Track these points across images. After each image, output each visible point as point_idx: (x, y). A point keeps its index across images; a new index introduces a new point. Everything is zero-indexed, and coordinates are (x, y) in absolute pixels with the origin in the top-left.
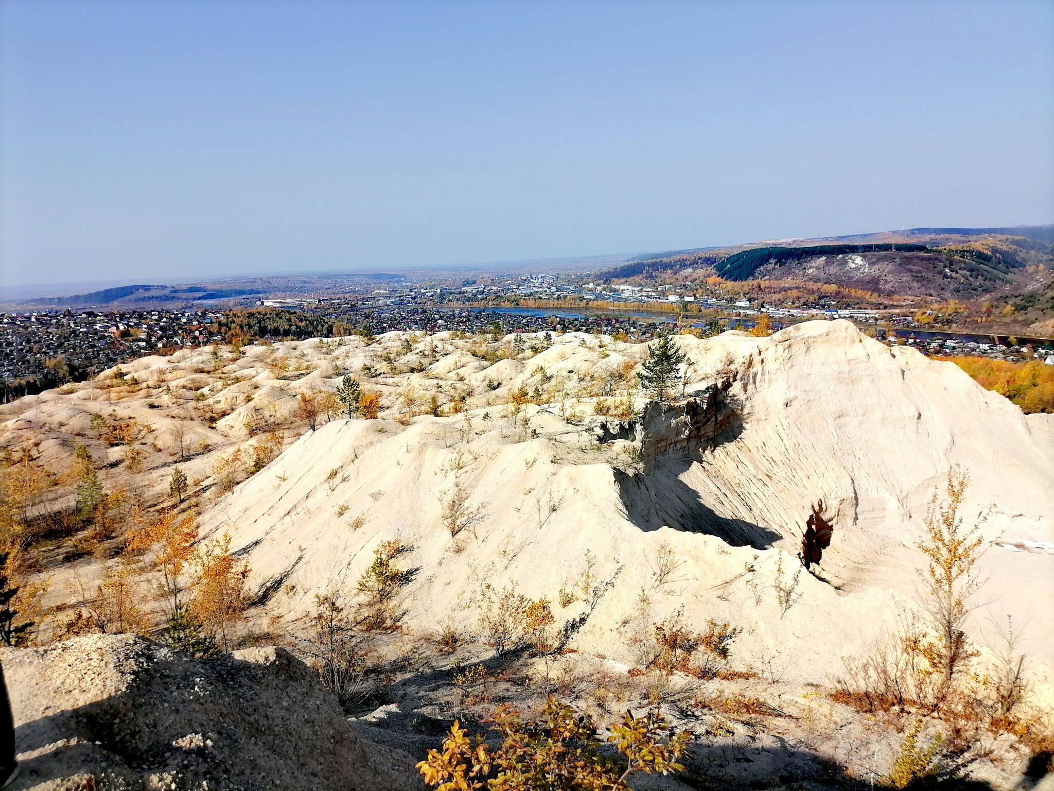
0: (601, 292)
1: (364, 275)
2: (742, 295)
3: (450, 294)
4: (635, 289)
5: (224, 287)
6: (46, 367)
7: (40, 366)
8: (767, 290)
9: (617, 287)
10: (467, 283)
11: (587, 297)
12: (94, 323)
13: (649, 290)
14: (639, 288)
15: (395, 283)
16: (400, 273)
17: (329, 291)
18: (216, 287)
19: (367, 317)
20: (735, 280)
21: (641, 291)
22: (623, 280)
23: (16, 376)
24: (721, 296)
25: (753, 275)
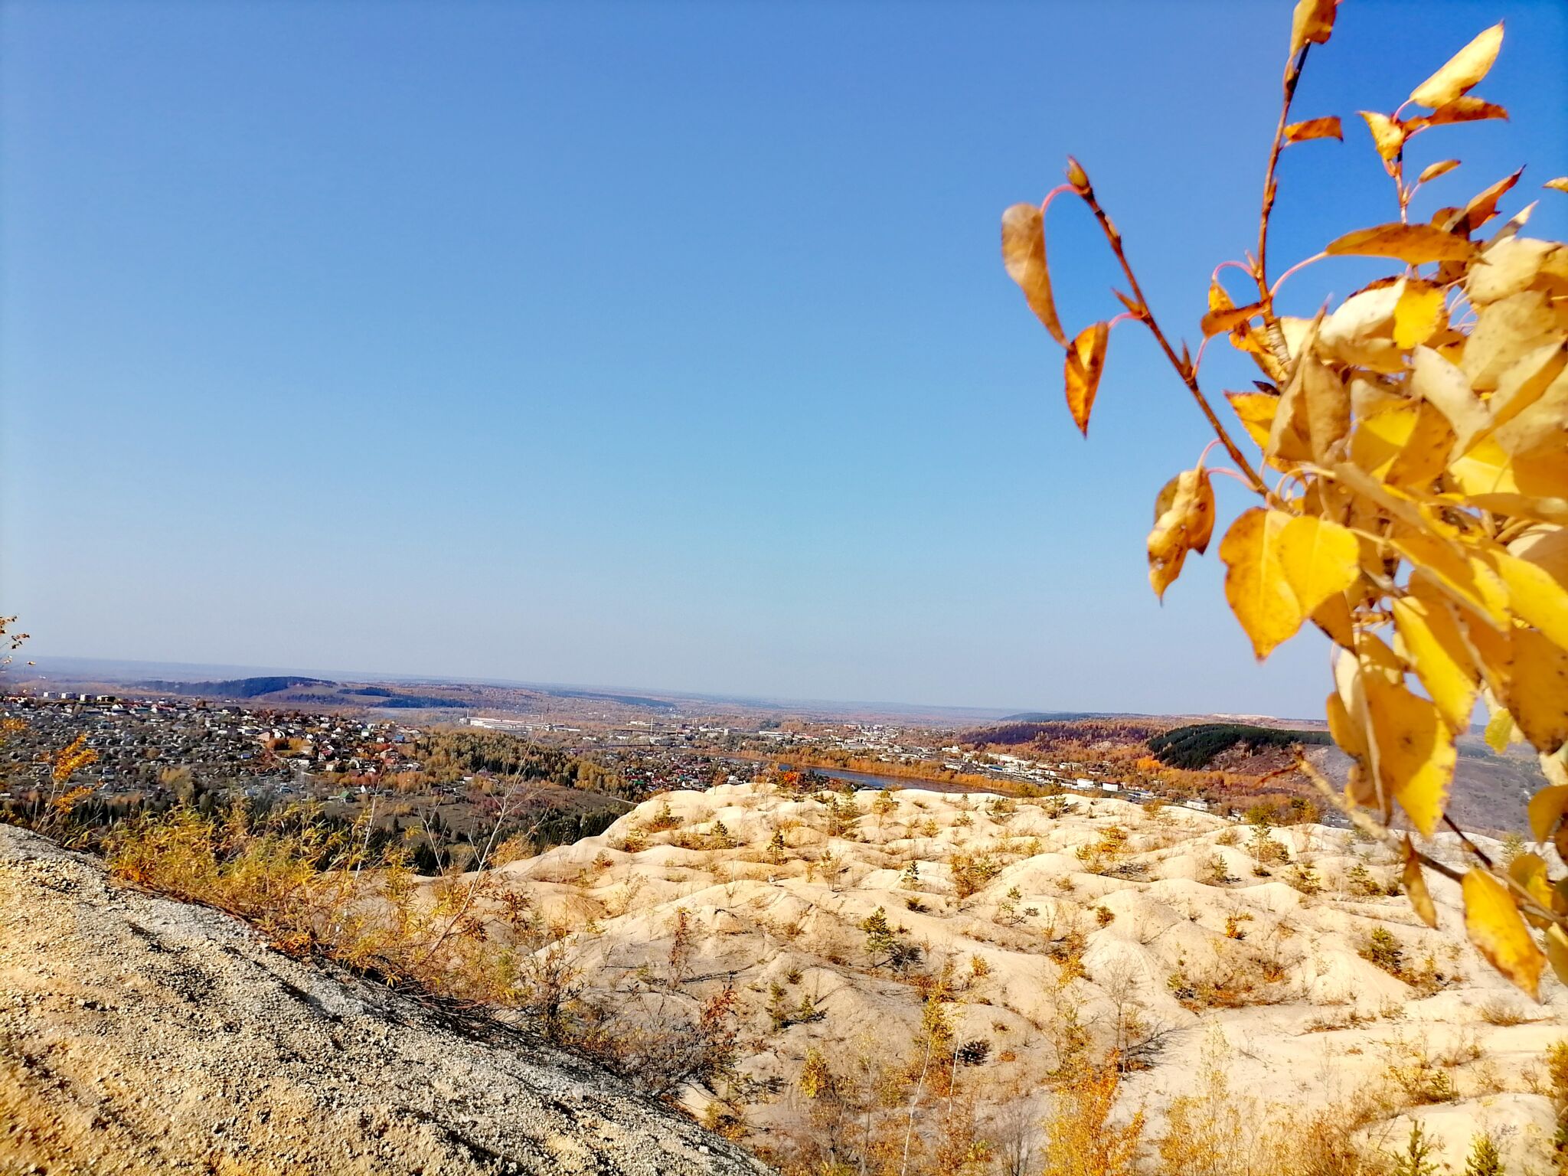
0: (970, 762)
1: (615, 697)
2: (1195, 792)
3: (744, 738)
4: (1023, 762)
5: (416, 693)
6: (160, 782)
7: (152, 779)
8: (1234, 789)
9: (995, 756)
10: (767, 725)
11: (951, 766)
12: (238, 724)
13: (1045, 766)
14: (1029, 762)
15: (659, 713)
16: (667, 700)
17: (565, 714)
18: (405, 692)
19: (622, 759)
20: (1183, 767)
21: (1031, 767)
22: (1004, 747)
23: (116, 791)
24: (1162, 789)
25: (1209, 762)
